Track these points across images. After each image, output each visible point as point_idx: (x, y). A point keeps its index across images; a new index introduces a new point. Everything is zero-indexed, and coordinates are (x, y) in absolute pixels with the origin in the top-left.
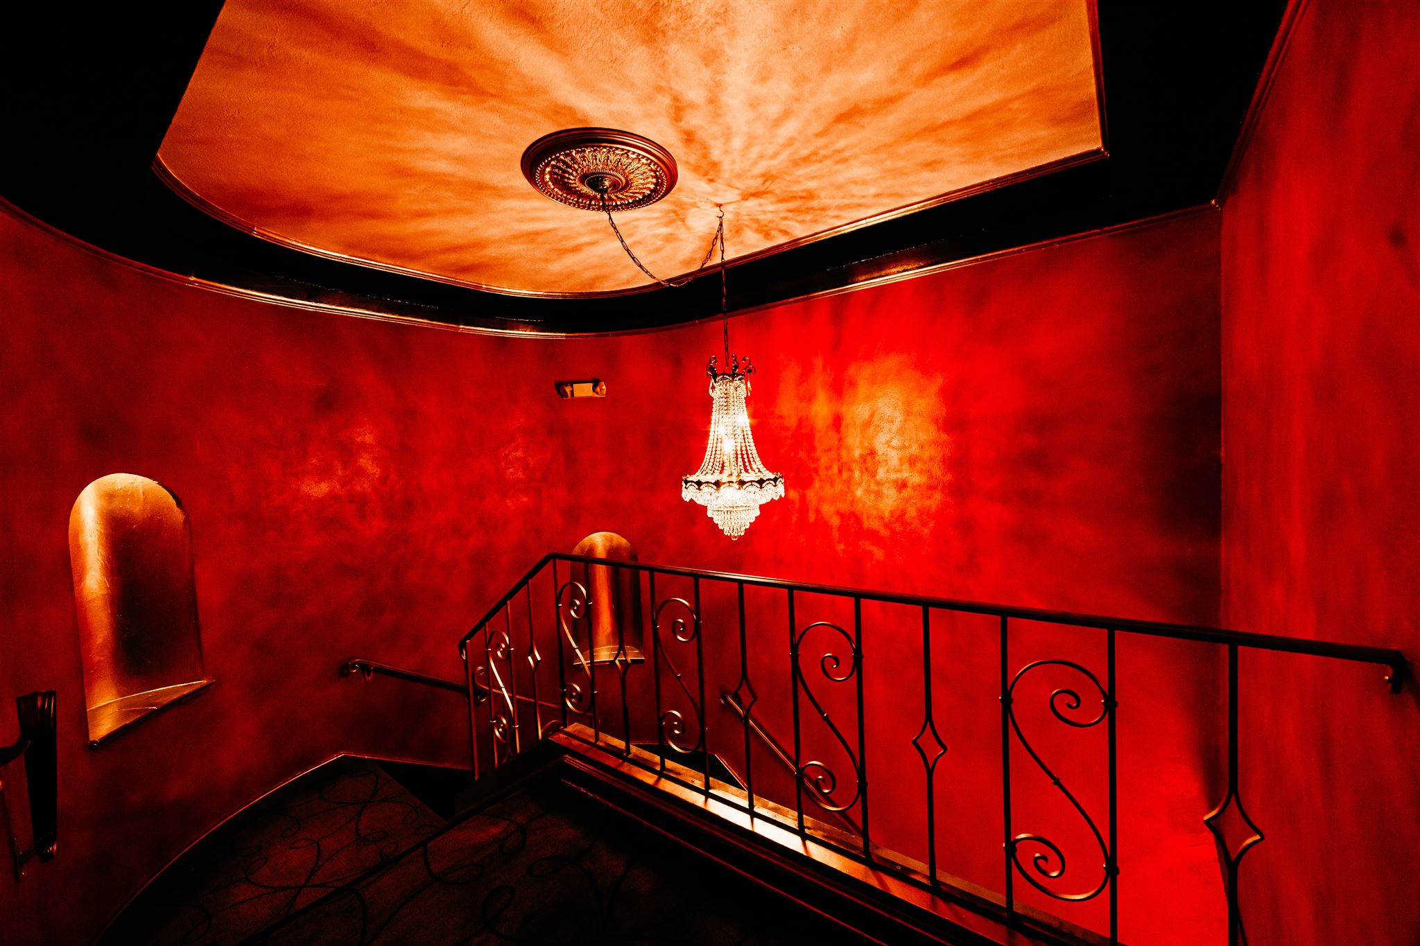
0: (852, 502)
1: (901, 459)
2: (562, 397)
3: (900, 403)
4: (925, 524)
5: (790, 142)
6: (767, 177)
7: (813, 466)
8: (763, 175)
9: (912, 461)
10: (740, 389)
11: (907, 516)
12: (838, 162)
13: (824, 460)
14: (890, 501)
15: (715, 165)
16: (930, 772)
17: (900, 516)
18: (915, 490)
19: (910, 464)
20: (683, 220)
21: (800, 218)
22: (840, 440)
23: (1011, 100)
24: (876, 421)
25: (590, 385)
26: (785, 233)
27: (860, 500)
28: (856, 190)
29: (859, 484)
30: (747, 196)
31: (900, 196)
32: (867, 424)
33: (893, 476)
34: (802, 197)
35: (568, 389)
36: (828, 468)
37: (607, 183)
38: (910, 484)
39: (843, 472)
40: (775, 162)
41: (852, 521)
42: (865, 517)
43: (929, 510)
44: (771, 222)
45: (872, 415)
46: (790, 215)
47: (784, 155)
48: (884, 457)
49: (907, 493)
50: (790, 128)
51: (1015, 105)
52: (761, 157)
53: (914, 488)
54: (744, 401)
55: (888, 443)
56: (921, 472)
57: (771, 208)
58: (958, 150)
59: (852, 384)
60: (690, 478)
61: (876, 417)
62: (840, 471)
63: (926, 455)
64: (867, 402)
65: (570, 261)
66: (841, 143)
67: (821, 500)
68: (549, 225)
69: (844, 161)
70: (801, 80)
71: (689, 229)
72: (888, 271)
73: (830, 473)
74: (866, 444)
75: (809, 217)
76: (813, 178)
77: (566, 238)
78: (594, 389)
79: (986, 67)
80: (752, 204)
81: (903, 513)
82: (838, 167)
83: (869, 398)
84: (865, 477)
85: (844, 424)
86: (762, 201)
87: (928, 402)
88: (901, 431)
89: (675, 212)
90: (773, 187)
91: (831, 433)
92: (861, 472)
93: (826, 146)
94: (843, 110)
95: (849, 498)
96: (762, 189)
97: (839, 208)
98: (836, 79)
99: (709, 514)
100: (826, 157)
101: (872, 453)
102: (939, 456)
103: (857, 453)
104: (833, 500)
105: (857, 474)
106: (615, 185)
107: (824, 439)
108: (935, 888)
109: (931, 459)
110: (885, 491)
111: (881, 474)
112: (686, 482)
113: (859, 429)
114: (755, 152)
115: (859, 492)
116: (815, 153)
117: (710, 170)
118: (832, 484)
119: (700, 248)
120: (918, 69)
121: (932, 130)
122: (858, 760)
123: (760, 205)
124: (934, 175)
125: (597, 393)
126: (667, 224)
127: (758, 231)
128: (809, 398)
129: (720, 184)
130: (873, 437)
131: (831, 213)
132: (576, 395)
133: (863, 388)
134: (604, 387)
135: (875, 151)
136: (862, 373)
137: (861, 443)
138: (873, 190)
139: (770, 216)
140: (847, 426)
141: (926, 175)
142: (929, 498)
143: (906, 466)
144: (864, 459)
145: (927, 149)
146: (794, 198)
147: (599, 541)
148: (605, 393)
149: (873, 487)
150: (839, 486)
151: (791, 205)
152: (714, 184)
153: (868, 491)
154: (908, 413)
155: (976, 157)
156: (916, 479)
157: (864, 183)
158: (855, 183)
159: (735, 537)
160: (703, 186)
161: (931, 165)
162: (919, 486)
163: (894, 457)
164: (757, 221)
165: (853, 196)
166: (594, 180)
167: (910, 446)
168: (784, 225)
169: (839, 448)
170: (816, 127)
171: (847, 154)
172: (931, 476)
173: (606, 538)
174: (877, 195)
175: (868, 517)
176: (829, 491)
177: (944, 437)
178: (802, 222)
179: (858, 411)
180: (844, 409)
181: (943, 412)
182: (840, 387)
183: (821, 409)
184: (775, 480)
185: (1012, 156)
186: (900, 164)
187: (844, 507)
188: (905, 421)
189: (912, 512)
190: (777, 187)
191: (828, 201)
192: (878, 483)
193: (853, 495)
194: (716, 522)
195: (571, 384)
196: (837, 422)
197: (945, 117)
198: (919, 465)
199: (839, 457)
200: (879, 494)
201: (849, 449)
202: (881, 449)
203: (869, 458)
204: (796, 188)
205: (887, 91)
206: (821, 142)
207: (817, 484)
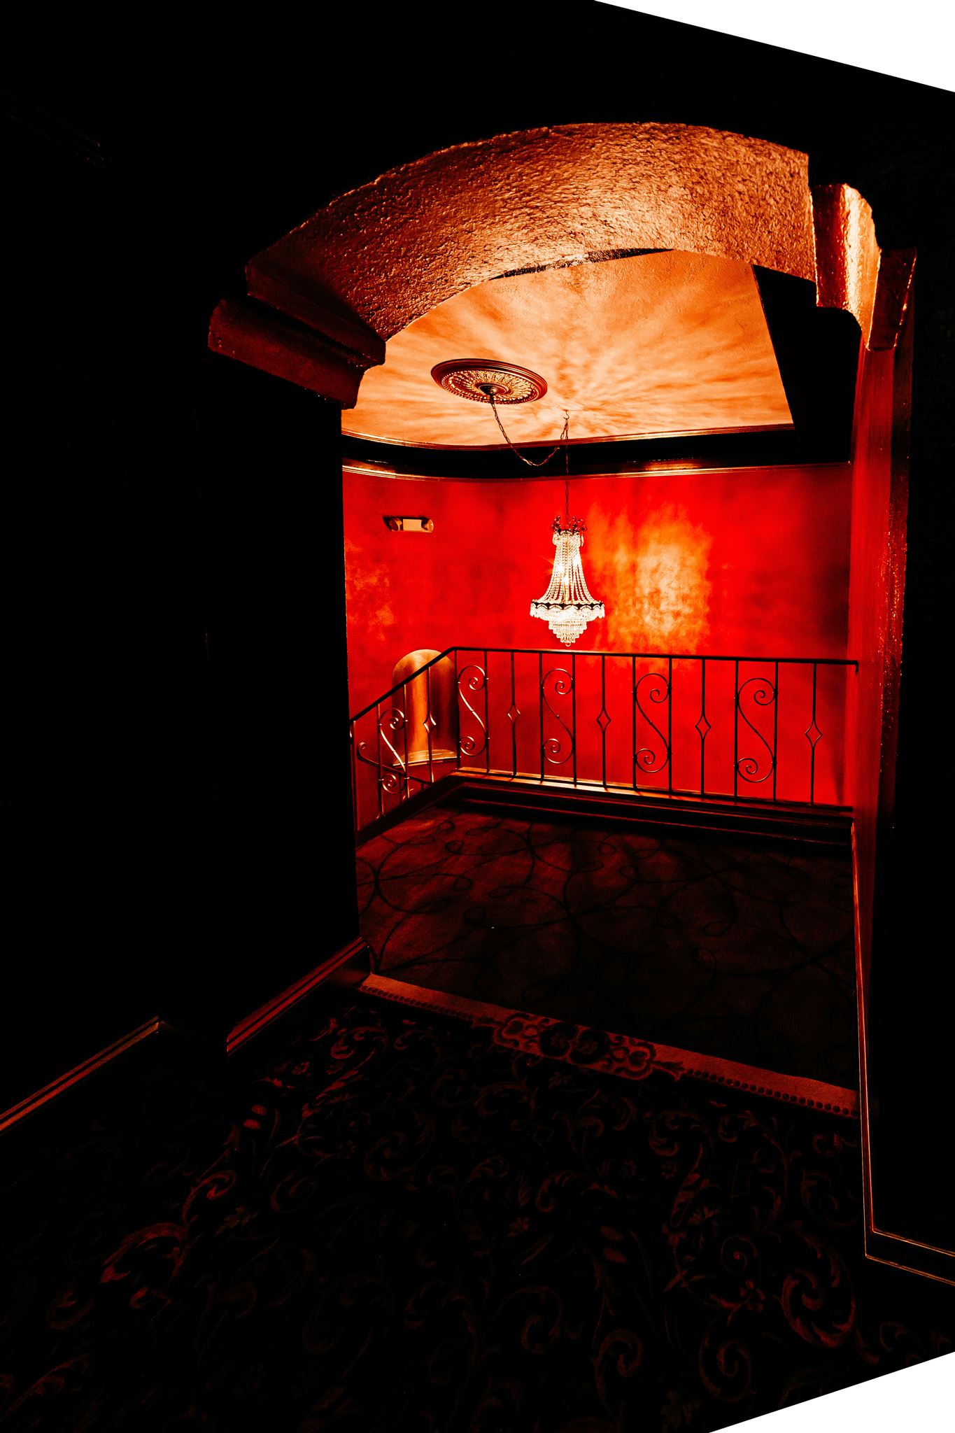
0: (642, 626)
1: (677, 597)
2: (390, 528)
3: (678, 558)
4: (691, 641)
5: (627, 390)
6: (604, 403)
7: (615, 599)
8: (603, 401)
9: (684, 598)
10: (576, 541)
11: (680, 636)
12: (652, 404)
13: (622, 595)
14: (668, 625)
15: (574, 392)
16: (703, 740)
17: (674, 635)
18: (686, 618)
19: (683, 600)
20: (535, 414)
21: (619, 425)
22: (635, 581)
23: (751, 397)
24: (661, 569)
25: (420, 521)
26: (606, 431)
27: (647, 625)
28: (658, 417)
29: (648, 613)
30: (586, 409)
31: (686, 425)
32: (655, 571)
33: (672, 608)
34: (623, 416)
35: (399, 523)
36: (626, 601)
37: (495, 390)
38: (682, 613)
39: (637, 605)
40: (612, 397)
41: (641, 639)
42: (651, 636)
43: (694, 632)
44: (599, 424)
45: (659, 565)
46: (613, 423)
47: (620, 395)
48: (666, 595)
49: (680, 620)
50: (629, 385)
51: (753, 399)
52: (605, 394)
53: (685, 616)
54: (578, 549)
55: (669, 585)
56: (690, 606)
57: (602, 417)
58: (723, 411)
59: (646, 542)
60: (539, 601)
61: (661, 567)
62: (634, 604)
63: (694, 594)
64: (656, 555)
65: (425, 422)
66: (657, 396)
67: (619, 624)
68: (426, 400)
69: (656, 404)
70: (641, 369)
71: (537, 418)
72: (674, 468)
73: (627, 604)
74: (654, 585)
75: (625, 426)
76: (634, 408)
77: (435, 408)
78: (423, 525)
79: (739, 383)
80: (590, 414)
81: (677, 633)
82: (651, 406)
83: (658, 553)
84: (652, 608)
85: (638, 570)
86: (596, 413)
87: (696, 559)
88: (678, 577)
89: (531, 408)
90: (607, 408)
91: (629, 576)
92: (649, 604)
93: (645, 396)
94: (661, 384)
95: (640, 623)
96: (600, 408)
97: (646, 424)
98: (662, 372)
99: (550, 628)
100: (645, 400)
101: (658, 591)
102: (702, 595)
103: (647, 591)
104: (628, 625)
105: (646, 606)
106: (501, 391)
107: (622, 580)
108: (703, 796)
109: (697, 597)
110: (665, 618)
111: (663, 607)
112: (537, 604)
113: (649, 574)
114: (602, 391)
115: (647, 619)
116: (639, 398)
117: (568, 393)
118: (628, 613)
119: (539, 430)
120: (705, 377)
121: (710, 401)
122: (668, 743)
123: (595, 415)
124: (709, 419)
125: (426, 529)
126: (521, 414)
127: (587, 427)
128: (613, 549)
129: (572, 401)
130: (659, 580)
131: (640, 426)
132: (405, 528)
133: (653, 546)
134: (432, 525)
135: (676, 403)
136: (651, 534)
137: (650, 584)
138: (670, 419)
139: (599, 421)
140: (641, 571)
141: (703, 418)
142: (695, 623)
143: (680, 601)
144: (651, 595)
145: (706, 407)
146: (619, 415)
147: (418, 658)
148: (432, 529)
149: (658, 615)
150: (633, 614)
151: (615, 418)
152: (567, 400)
153: (654, 618)
154: (683, 565)
155: (732, 415)
156: (687, 610)
157: (666, 415)
158: (660, 414)
159: (568, 644)
160: (560, 399)
161: (706, 414)
162: (689, 615)
163: (672, 595)
164: (589, 422)
165: (656, 420)
166: (486, 388)
167: (684, 588)
168: (606, 427)
169: (634, 588)
170: (644, 387)
171: (659, 401)
172: (696, 609)
173: (424, 656)
174: (672, 422)
175: (653, 637)
176: (625, 618)
177: (707, 584)
178: (619, 427)
179: (647, 562)
180: (639, 560)
181: (705, 566)
182: (636, 544)
183: (621, 558)
184: (600, 605)
185: (751, 418)
186: (688, 411)
187: (635, 629)
188: (681, 570)
189: (683, 633)
190: (609, 408)
191: (640, 420)
192: (661, 613)
193: (643, 621)
194: (554, 633)
195: (401, 519)
196: (633, 568)
197: (716, 396)
198: (688, 601)
199: (634, 593)
200: (661, 620)
201: (640, 587)
202: (663, 589)
203: (655, 595)
204: (622, 411)
205: (687, 382)
206: (645, 394)
207: (616, 613)
